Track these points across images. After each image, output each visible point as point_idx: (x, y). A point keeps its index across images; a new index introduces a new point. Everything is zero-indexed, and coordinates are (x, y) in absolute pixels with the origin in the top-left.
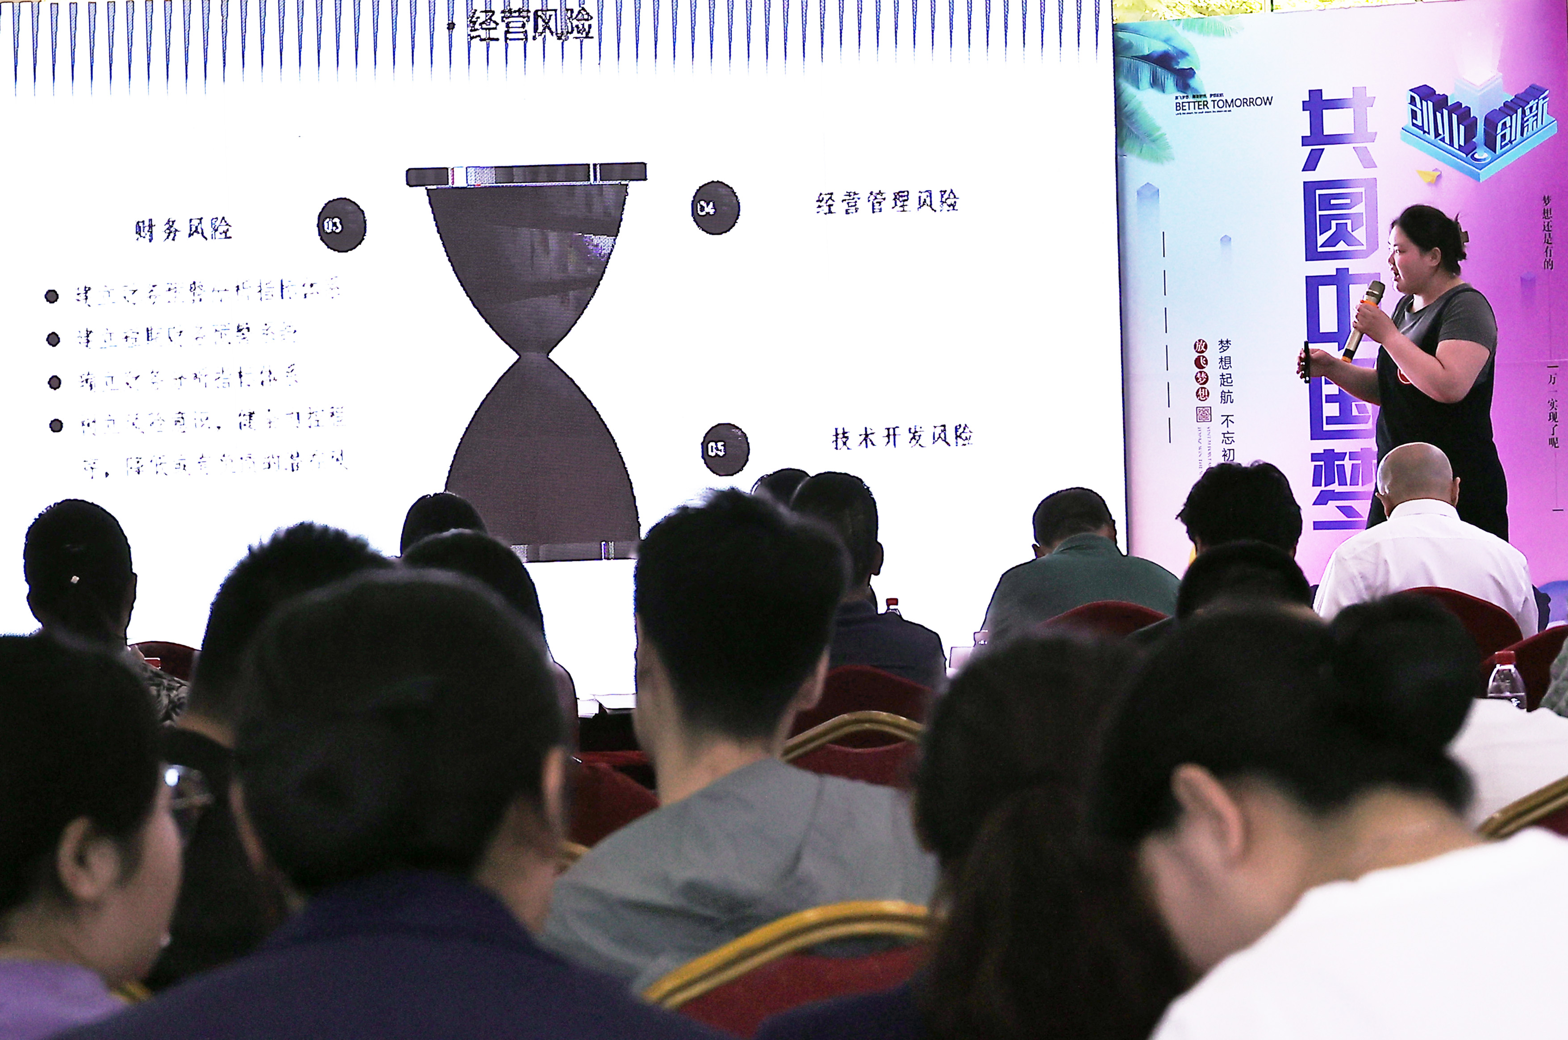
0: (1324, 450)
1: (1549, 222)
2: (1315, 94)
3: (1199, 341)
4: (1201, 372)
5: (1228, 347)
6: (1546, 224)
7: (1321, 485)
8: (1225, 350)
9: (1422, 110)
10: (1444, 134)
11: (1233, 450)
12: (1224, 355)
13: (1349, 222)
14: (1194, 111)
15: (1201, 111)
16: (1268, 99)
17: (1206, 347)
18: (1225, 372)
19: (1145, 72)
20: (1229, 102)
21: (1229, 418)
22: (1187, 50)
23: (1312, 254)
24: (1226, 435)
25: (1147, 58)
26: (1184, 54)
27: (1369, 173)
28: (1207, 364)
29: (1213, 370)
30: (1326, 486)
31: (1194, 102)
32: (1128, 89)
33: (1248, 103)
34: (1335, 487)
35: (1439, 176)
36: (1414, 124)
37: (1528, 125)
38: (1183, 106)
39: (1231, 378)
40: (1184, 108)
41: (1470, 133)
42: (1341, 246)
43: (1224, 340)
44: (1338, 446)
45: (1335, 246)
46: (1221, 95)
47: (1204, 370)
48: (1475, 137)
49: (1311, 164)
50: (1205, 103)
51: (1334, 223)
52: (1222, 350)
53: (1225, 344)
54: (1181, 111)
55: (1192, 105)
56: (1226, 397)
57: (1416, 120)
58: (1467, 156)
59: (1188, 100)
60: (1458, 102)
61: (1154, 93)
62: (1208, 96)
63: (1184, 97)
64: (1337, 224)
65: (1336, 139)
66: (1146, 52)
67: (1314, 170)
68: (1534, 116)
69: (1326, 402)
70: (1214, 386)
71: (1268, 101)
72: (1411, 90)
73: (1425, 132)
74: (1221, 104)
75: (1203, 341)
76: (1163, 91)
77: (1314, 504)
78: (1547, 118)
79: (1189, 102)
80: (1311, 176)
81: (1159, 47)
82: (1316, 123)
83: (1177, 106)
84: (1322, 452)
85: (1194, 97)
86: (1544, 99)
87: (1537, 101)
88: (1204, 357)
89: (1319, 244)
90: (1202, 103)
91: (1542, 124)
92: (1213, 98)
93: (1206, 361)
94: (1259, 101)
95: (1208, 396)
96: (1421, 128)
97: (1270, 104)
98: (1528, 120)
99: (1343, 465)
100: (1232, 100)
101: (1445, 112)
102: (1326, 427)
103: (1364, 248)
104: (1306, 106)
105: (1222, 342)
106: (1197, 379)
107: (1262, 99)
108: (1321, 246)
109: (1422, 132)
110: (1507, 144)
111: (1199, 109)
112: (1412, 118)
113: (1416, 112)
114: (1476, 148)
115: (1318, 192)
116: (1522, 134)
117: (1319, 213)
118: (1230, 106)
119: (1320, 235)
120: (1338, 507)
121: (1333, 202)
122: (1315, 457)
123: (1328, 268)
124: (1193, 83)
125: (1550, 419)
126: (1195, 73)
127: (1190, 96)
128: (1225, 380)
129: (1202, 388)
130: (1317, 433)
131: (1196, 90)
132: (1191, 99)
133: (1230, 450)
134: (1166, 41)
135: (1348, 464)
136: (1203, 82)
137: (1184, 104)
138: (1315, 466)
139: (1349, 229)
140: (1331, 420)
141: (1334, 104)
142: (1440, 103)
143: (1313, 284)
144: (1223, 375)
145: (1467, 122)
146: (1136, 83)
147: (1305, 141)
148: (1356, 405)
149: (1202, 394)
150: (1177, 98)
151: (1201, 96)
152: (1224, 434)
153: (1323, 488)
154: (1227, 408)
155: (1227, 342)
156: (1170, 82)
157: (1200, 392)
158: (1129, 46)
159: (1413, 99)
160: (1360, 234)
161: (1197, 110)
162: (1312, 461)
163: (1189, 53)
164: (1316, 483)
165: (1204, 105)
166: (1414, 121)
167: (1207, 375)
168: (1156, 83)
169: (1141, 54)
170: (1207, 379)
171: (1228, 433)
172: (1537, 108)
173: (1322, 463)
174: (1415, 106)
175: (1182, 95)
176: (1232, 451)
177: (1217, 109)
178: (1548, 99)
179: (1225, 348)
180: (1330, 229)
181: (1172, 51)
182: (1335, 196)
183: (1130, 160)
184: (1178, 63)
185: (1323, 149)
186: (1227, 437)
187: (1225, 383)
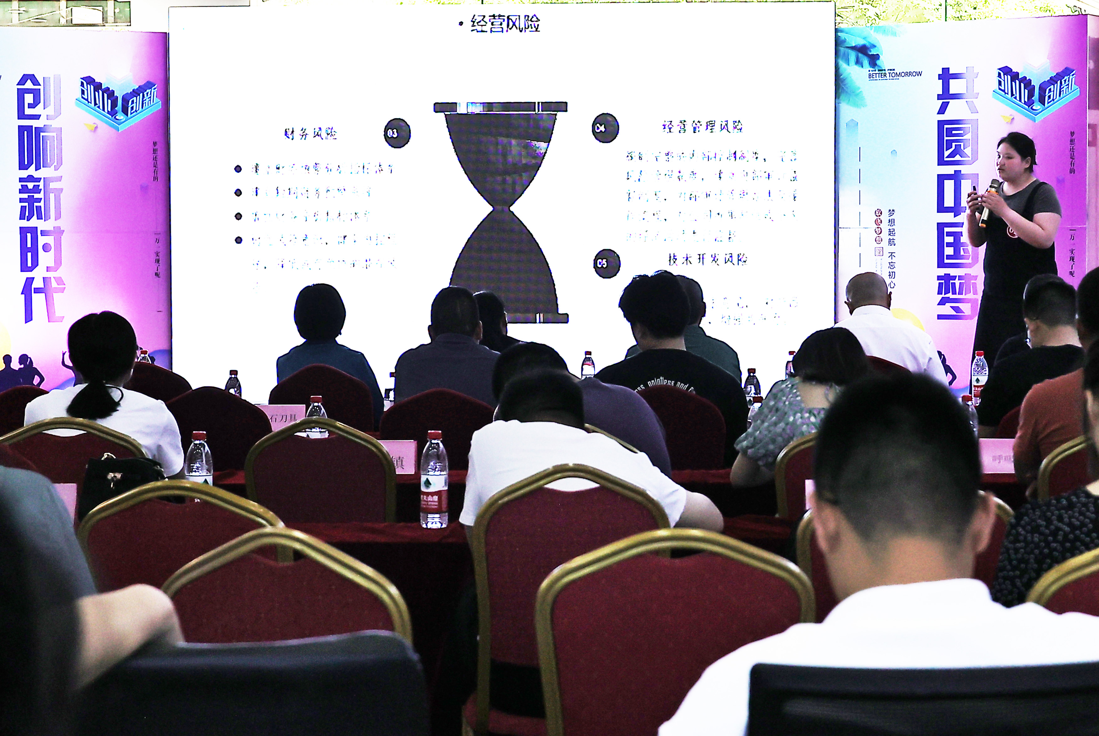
0: (945, 274)
1: (1073, 147)
2: (946, 70)
3: (878, 209)
4: (878, 228)
5: (893, 214)
6: (1071, 148)
7: (942, 294)
8: (891, 215)
9: (1004, 81)
10: (1016, 94)
12: (891, 218)
13: (962, 144)
15: (882, 79)
16: (919, 72)
17: (881, 213)
18: (891, 228)
19: (853, 55)
20: (898, 74)
21: (893, 254)
22: (875, 45)
23: (941, 162)
24: (891, 264)
25: (853, 48)
26: (874, 46)
27: (974, 116)
28: (881, 223)
29: (885, 227)
30: (945, 294)
31: (879, 74)
32: (842, 64)
33: (908, 75)
34: (950, 295)
35: (1013, 119)
37: (1063, 91)
38: (873, 76)
39: (894, 231)
40: (873, 77)
42: (958, 158)
43: (891, 209)
44: (952, 272)
45: (954, 157)
46: (894, 70)
47: (880, 226)
49: (942, 110)
50: (885, 74)
51: (954, 144)
52: (890, 215)
53: (892, 212)
54: (872, 79)
55: (877, 75)
56: (891, 242)
59: (876, 72)
61: (857, 68)
62: (887, 70)
63: (873, 71)
64: (955, 145)
65: (956, 96)
66: (854, 45)
67: (944, 113)
68: (1066, 85)
69: (946, 246)
70: (885, 236)
71: (920, 74)
73: (1005, 93)
74: (893, 75)
75: (880, 210)
76: (862, 67)
77: (938, 305)
78: (1074, 87)
79: (876, 74)
80: (942, 117)
81: (860, 42)
82: (946, 87)
83: (869, 76)
84: (944, 275)
86: (1073, 75)
87: (1069, 76)
88: (880, 219)
89: (946, 155)
91: (1071, 89)
92: (889, 71)
93: (881, 221)
94: (914, 74)
95: (882, 241)
96: (1004, 91)
98: (1063, 87)
99: (955, 283)
100: (900, 73)
101: (1017, 82)
102: (946, 261)
103: (970, 159)
104: (940, 77)
105: (890, 211)
106: (876, 232)
107: (916, 73)
108: (947, 157)
109: (1004, 93)
111: (881, 77)
115: (946, 126)
116: (1060, 96)
117: (946, 138)
118: (898, 76)
119: (946, 150)
120: (951, 307)
121: (954, 132)
122: (939, 278)
123: (949, 170)
124: (878, 62)
125: (1070, 260)
126: (880, 57)
127: (877, 70)
128: (891, 232)
129: (878, 237)
130: (941, 264)
131: (879, 66)
132: (877, 72)
133: (892, 272)
134: (864, 38)
135: (957, 282)
136: (884, 62)
138: (939, 283)
139: (962, 148)
140: (949, 257)
141: (956, 76)
143: (941, 179)
144: (890, 230)
146: (848, 62)
147: (939, 97)
148: (963, 249)
149: (878, 241)
150: (869, 71)
151: (883, 70)
152: (890, 263)
153: (943, 296)
154: (892, 249)
155: (893, 210)
156: (866, 61)
157: (877, 239)
158: (844, 41)
160: (968, 151)
161: (880, 78)
162: (938, 280)
163: (877, 46)
164: (940, 293)
165: (884, 75)
166: (1000, 87)
167: (881, 229)
168: (858, 62)
169: (851, 46)
170: (881, 232)
171: (892, 262)
172: (1069, 81)
173: (943, 281)
175: (872, 69)
176: (894, 273)
177: (891, 78)
178: (1075, 76)
179: (892, 214)
180: (952, 147)
181: (868, 44)
182: (955, 129)
183: (844, 107)
184: (871, 51)
185: (949, 102)
186: (891, 265)
187: (891, 234)
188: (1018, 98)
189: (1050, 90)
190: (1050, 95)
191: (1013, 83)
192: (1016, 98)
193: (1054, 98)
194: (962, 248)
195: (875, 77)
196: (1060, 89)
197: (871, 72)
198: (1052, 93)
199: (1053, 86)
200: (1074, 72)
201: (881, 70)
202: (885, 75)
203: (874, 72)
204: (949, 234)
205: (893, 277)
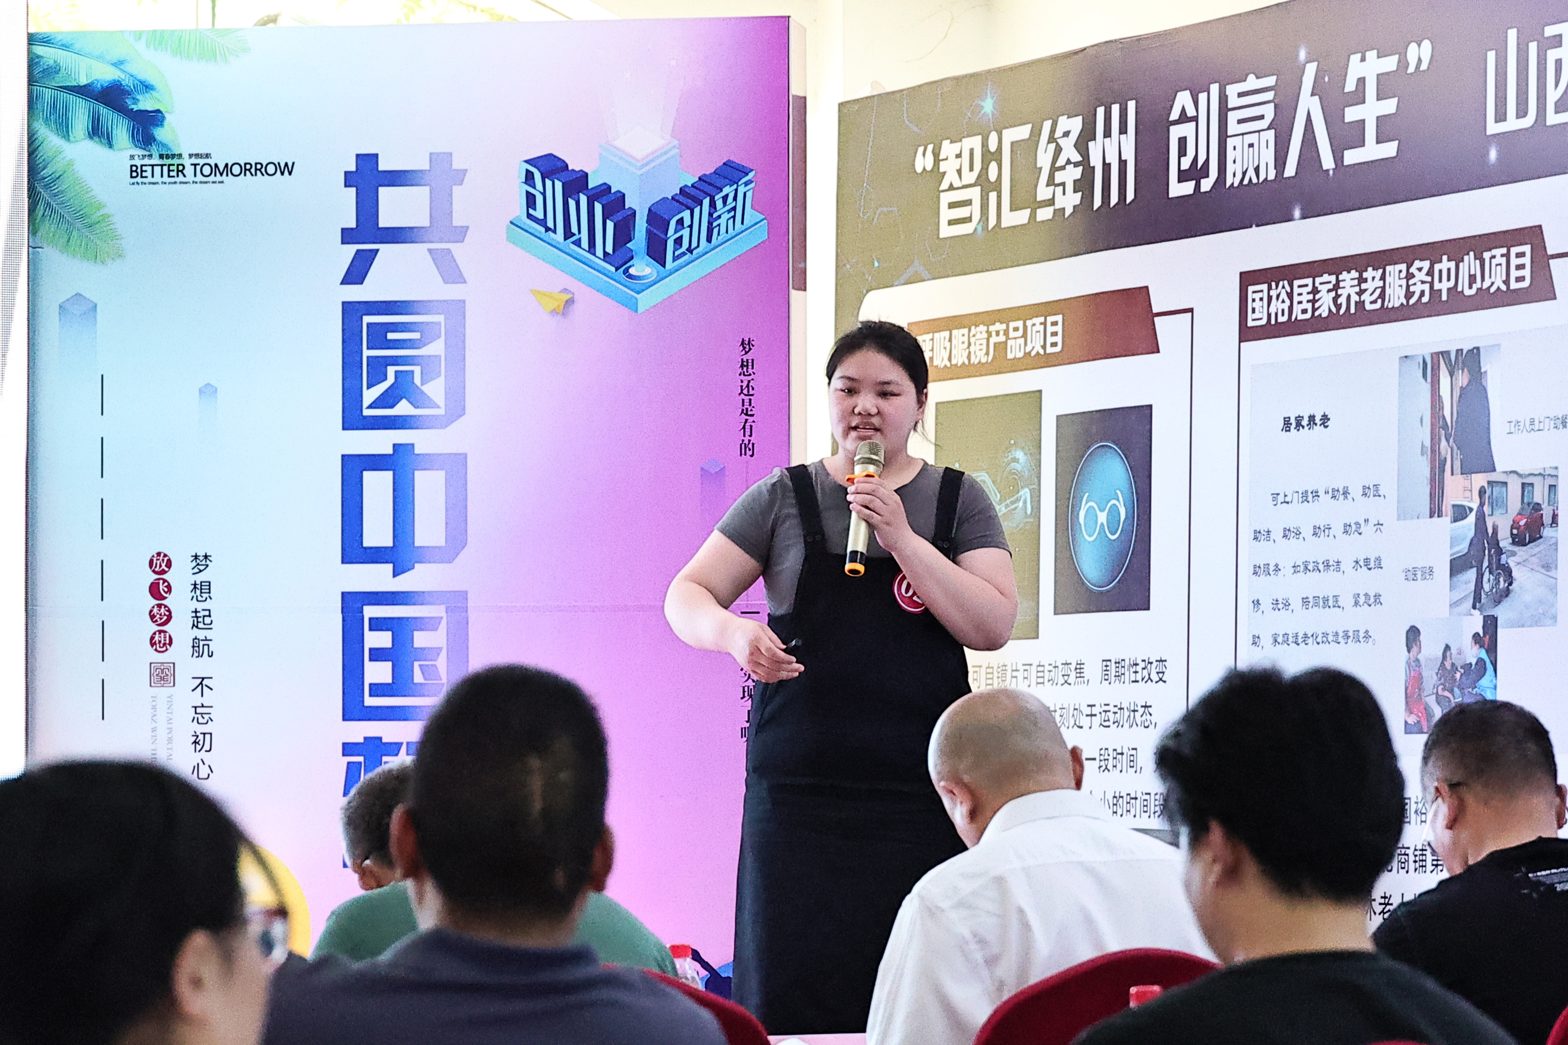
0: (365, 738)
1: (749, 382)
2: (367, 161)
3: (159, 554)
4: (159, 606)
5: (207, 566)
6: (745, 384)
8: (201, 571)
9: (544, 194)
10: (579, 232)
11: (211, 734)
12: (199, 578)
13: (417, 370)
14: (160, 180)
15: (172, 180)
16: (286, 164)
17: (169, 564)
18: (200, 606)
19: (80, 112)
21: (205, 682)
22: (151, 80)
23: (353, 418)
24: (199, 710)
25: (82, 91)
26: (147, 87)
27: (452, 292)
28: (169, 592)
29: (180, 602)
31: (162, 166)
32: (50, 139)
33: (253, 170)
35: (570, 302)
36: (529, 216)
37: (719, 225)
38: (142, 171)
39: (210, 616)
40: (144, 174)
41: (623, 234)
42: (403, 408)
43: (201, 553)
44: (389, 731)
45: (392, 407)
46: (208, 156)
47: (164, 602)
48: (630, 241)
49: (357, 273)
50: (181, 168)
51: (391, 370)
52: (196, 570)
53: (201, 561)
54: (139, 179)
55: (157, 170)
56: (199, 648)
57: (535, 209)
58: (617, 270)
59: (152, 162)
60: (605, 184)
61: (94, 149)
62: (185, 156)
63: (144, 156)
64: (396, 372)
65: (396, 235)
66: (83, 81)
67: (362, 283)
68: (729, 211)
69: (371, 660)
70: (181, 629)
71: (287, 169)
72: (526, 161)
73: (548, 229)
75: (165, 556)
76: (110, 145)
78: (751, 216)
79: (153, 166)
80: (356, 293)
81: (104, 74)
82: (367, 207)
83: (132, 171)
84: (362, 741)
85: (161, 156)
86: (746, 184)
87: (735, 186)
88: (165, 581)
89: (366, 403)
90: (175, 168)
91: (742, 223)
93: (169, 587)
94: (271, 169)
95: (170, 644)
96: (543, 222)
97: (290, 173)
98: (719, 217)
100: (227, 165)
102: (369, 701)
103: (441, 412)
104: (349, 179)
105: (196, 557)
106: (152, 617)
107: (277, 166)
108: (370, 407)
109: (543, 229)
110: (684, 254)
111: (169, 176)
113: (534, 196)
114: (632, 258)
115: (367, 319)
116: (709, 240)
117: (366, 353)
118: (221, 174)
119: (368, 388)
121: (391, 336)
122: (348, 749)
123: (378, 442)
124: (160, 134)
125: (744, 697)
126: (164, 118)
127: (156, 155)
128: (199, 620)
129: (160, 632)
130: (353, 710)
131: (164, 145)
132: (156, 161)
133: (204, 734)
134: (118, 64)
136: (177, 133)
137: (144, 168)
138: (349, 763)
139: (417, 380)
140: (377, 690)
141: (397, 178)
143: (354, 468)
144: (196, 612)
145: (619, 216)
146: (64, 129)
147: (348, 237)
148: (420, 666)
149: (160, 642)
150: (132, 157)
152: (196, 707)
154: (202, 666)
155: (206, 557)
156: (121, 131)
157: (157, 638)
158: (53, 70)
159: (529, 177)
160: (435, 390)
161: (166, 178)
162: (344, 755)
163: (155, 86)
165: (178, 171)
166: (531, 211)
167: (169, 611)
168: (97, 131)
169: (74, 84)
170: (169, 618)
171: (203, 706)
172: (735, 199)
173: (361, 759)
174: (534, 188)
175: (141, 152)
176: (208, 737)
177: (200, 177)
178: (753, 185)
179: (202, 568)
180: (386, 379)
181: (127, 82)
182: (394, 327)
183: (50, 255)
184: (136, 100)
185: (377, 250)
186: (200, 713)
187: (201, 625)
188: (585, 244)
189: (680, 222)
190: (681, 237)
191: (572, 203)
192: (578, 243)
193: (693, 247)
194: (416, 664)
195: (149, 174)
196: (710, 223)
197: (138, 162)
198: (685, 233)
199: (688, 212)
200: (751, 175)
201: (168, 157)
202: (181, 171)
203: (146, 161)
204: (377, 624)
205: (207, 747)
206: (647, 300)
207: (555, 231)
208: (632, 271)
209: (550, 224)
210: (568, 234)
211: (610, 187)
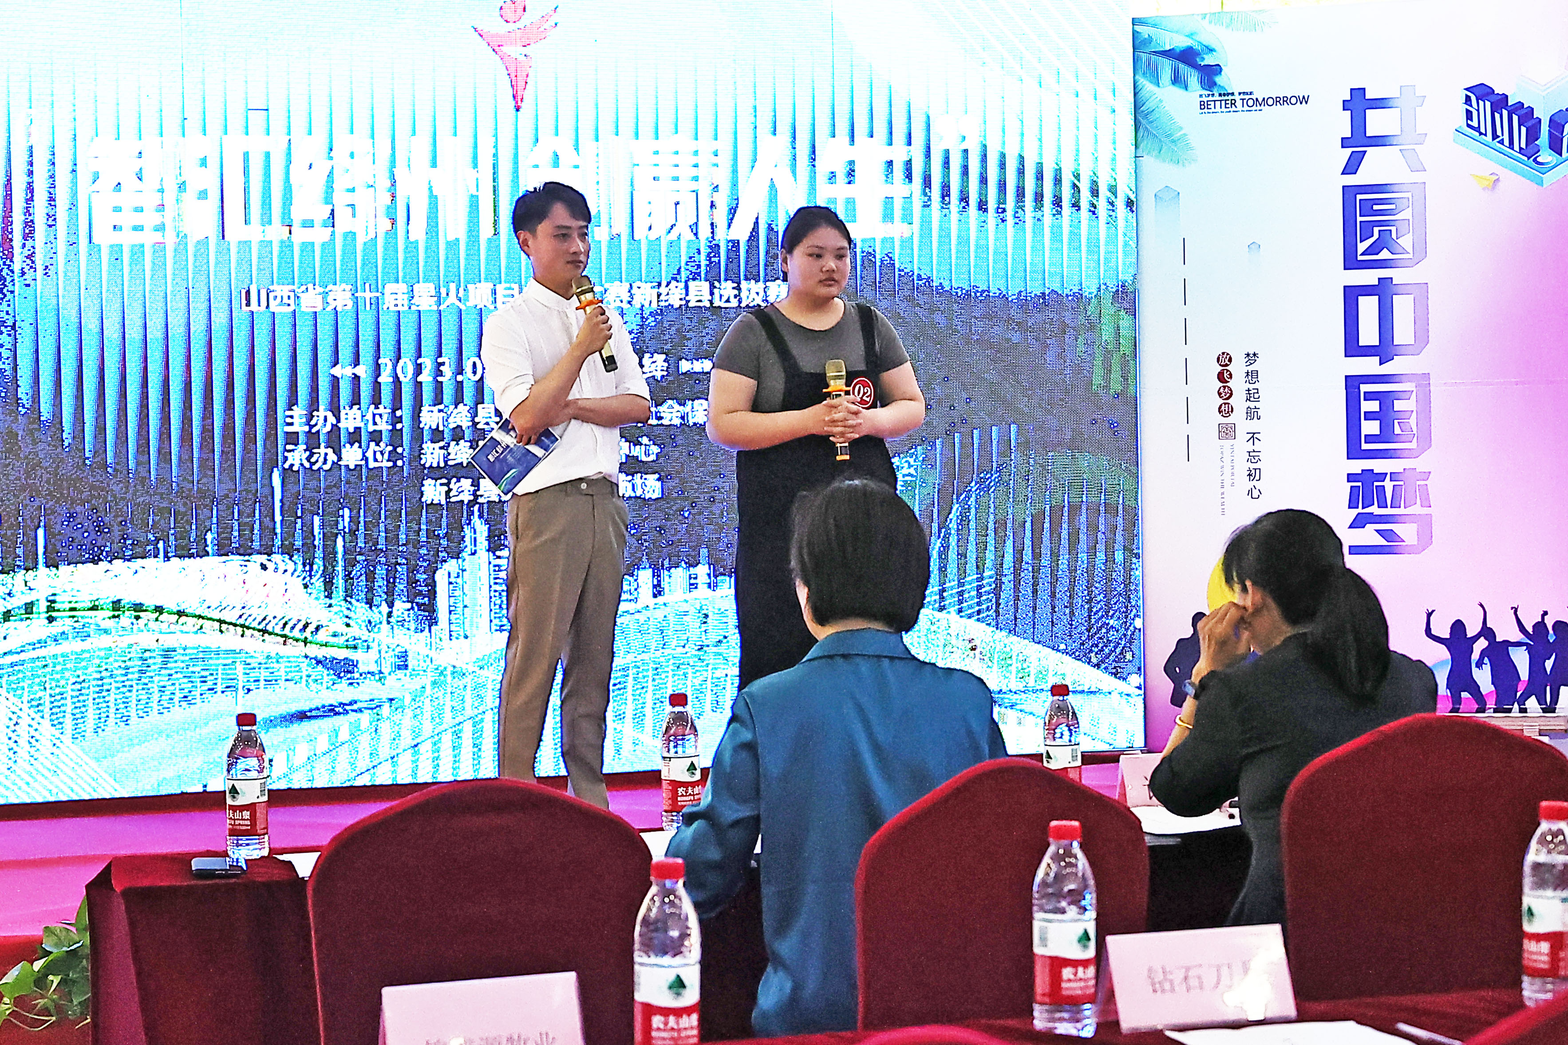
0: (1362, 470)
2: (1358, 93)
3: (1223, 353)
4: (1224, 387)
5: (1256, 360)
7: (1357, 507)
8: (1251, 364)
9: (1478, 110)
11: (1260, 469)
12: (1250, 368)
14: (1220, 110)
15: (1228, 110)
16: (1304, 97)
17: (1230, 360)
18: (1251, 387)
19: (1166, 67)
20: (1260, 100)
21: (1255, 436)
22: (1212, 46)
23: (1351, 262)
24: (1252, 454)
25: (1167, 54)
26: (1211, 49)
27: (1418, 177)
28: (1231, 377)
29: (1238, 384)
30: (1363, 508)
32: (1147, 86)
34: (1374, 509)
35: (1497, 181)
36: (1468, 126)
39: (1257, 393)
42: (1384, 254)
43: (1251, 352)
44: (1378, 466)
45: (1377, 254)
46: (1251, 93)
47: (1228, 384)
49: (1351, 168)
51: (1376, 230)
52: (1248, 363)
53: (1252, 357)
54: (1206, 110)
55: (1218, 103)
56: (1252, 414)
57: (1472, 120)
61: (1177, 91)
62: (1236, 94)
64: (1380, 231)
65: (1379, 141)
66: (1167, 48)
67: (1355, 173)
69: (1365, 420)
70: (1238, 401)
71: (1304, 100)
72: (1466, 89)
73: (1481, 134)
74: (1251, 103)
75: (1227, 354)
76: (1186, 88)
77: (1350, 527)
80: (1351, 180)
81: (1180, 43)
82: (1358, 123)
84: (1360, 472)
85: (1220, 95)
88: (1228, 371)
89: (1360, 251)
90: (1229, 102)
92: (1242, 96)
93: (1231, 375)
95: (1232, 411)
96: (1477, 129)
97: (1306, 103)
99: (1383, 486)
102: (1365, 446)
103: (1410, 256)
104: (1346, 105)
105: (1248, 355)
106: (1220, 394)
108: (1362, 254)
109: (1478, 134)
112: (1467, 119)
113: (1471, 112)
115: (1359, 197)
117: (1359, 219)
119: (1361, 242)
120: (1377, 531)
121: (1375, 207)
122: (1351, 477)
123: (1369, 277)
124: (1219, 80)
126: (1221, 70)
128: (1251, 395)
129: (1225, 404)
130: (1354, 451)
131: (1223, 88)
132: (1217, 97)
133: (1255, 469)
134: (1190, 36)
135: (1388, 485)
136: (1225, 80)
138: (1352, 487)
139: (1394, 236)
140: (1370, 439)
141: (1379, 103)
142: (1500, 102)
143: (1352, 295)
144: (1249, 390)
146: (1156, 80)
147: (1345, 143)
148: (1399, 423)
149: (1225, 410)
150: (1201, 96)
151: (1228, 94)
152: (1249, 452)
153: (1360, 510)
154: (1254, 426)
155: (1255, 355)
156: (1193, 78)
157: (1223, 408)
158: (1150, 41)
159: (1468, 99)
160: (1406, 242)
161: (1223, 109)
162: (1348, 481)
163: (1216, 49)
164: (1352, 505)
166: (1469, 122)
167: (1231, 390)
168: (1177, 80)
169: (1162, 49)
170: (1231, 394)
171: (1254, 451)
173: (1359, 484)
174: (1471, 106)
176: (1258, 471)
179: (1252, 362)
180: (1373, 236)
181: (1197, 47)
182: (1377, 202)
183: (1148, 161)
184: (1203, 59)
185: (1365, 152)
186: (1253, 456)
187: (1252, 399)
188: (1506, 142)
191: (1497, 116)
192: (1502, 142)
194: (1396, 421)
195: (1212, 106)
197: (1205, 99)
201: (1224, 95)
202: (1233, 104)
203: (1210, 98)
204: (1369, 396)
205: (1257, 478)
206: (1550, 178)
207: (1486, 135)
208: (1538, 159)
209: (1483, 130)
210: (1495, 136)
211: (1523, 104)
